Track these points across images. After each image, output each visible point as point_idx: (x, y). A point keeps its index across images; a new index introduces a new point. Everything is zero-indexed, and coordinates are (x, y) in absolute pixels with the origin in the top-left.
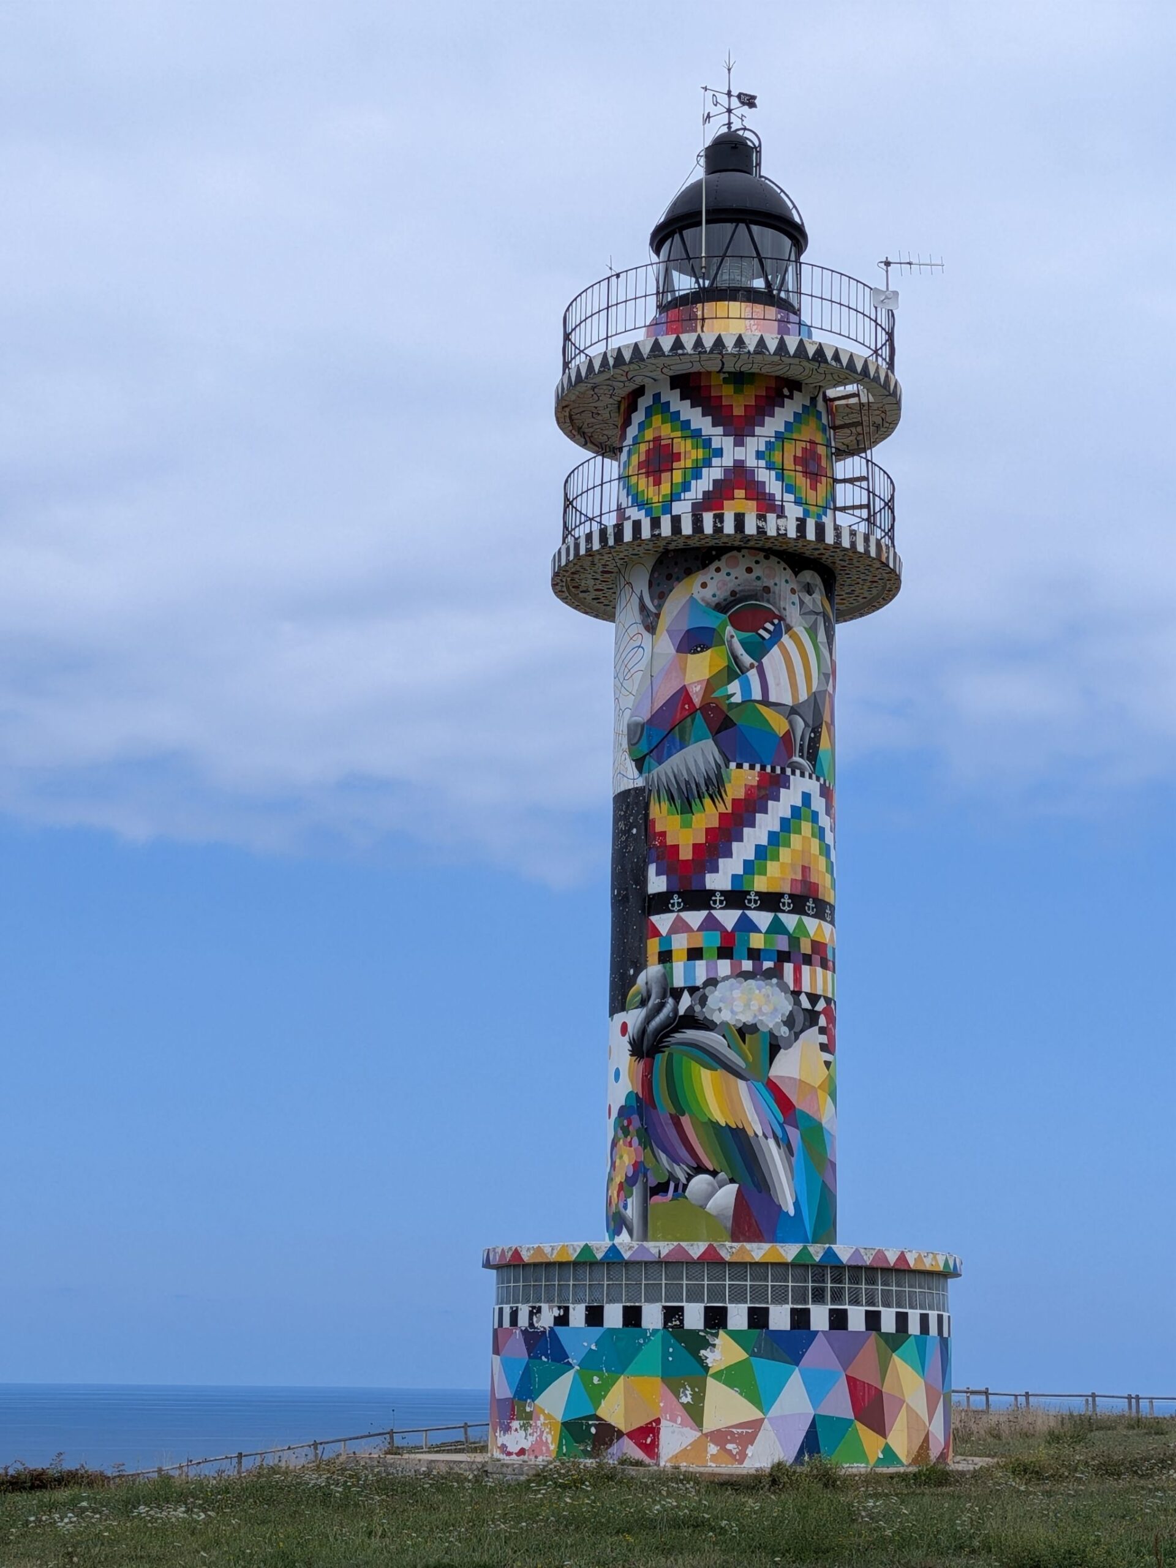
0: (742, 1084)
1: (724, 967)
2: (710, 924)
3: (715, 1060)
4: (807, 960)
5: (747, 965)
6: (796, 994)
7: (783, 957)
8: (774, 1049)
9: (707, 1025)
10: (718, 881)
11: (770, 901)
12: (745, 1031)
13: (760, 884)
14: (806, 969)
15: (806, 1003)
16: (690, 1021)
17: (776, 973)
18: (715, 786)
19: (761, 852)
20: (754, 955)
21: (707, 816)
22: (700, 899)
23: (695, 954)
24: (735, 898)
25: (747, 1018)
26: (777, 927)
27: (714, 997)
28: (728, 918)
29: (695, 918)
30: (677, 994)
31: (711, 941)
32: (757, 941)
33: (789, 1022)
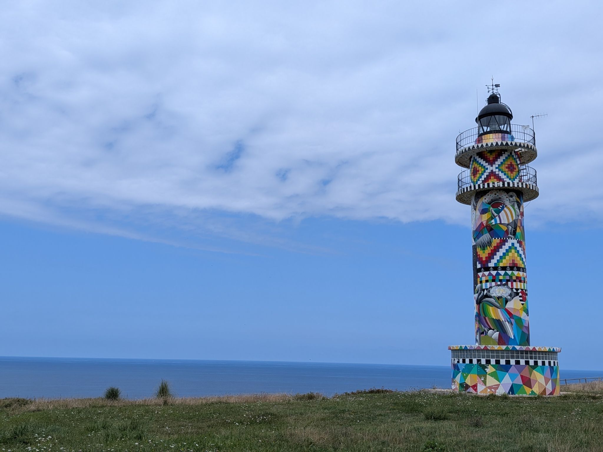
0: (499, 310)
1: (493, 284)
2: (490, 274)
3: (493, 305)
4: (515, 281)
5: (499, 283)
6: (512, 289)
7: (508, 281)
8: (507, 301)
9: (490, 297)
10: (491, 265)
11: (504, 268)
12: (499, 298)
13: (501, 265)
14: (514, 283)
15: (515, 291)
16: (487, 296)
17: (506, 284)
18: (490, 243)
19: (501, 257)
20: (500, 281)
21: (488, 250)
22: (487, 269)
23: (487, 281)
24: (495, 268)
25: (499, 295)
26: (506, 274)
27: (492, 290)
28: (494, 273)
29: (487, 273)
30: (484, 290)
31: (490, 278)
32: (501, 278)
33: (510, 295)
